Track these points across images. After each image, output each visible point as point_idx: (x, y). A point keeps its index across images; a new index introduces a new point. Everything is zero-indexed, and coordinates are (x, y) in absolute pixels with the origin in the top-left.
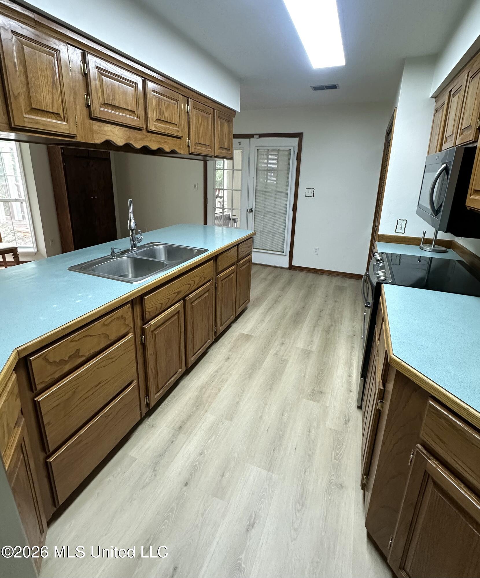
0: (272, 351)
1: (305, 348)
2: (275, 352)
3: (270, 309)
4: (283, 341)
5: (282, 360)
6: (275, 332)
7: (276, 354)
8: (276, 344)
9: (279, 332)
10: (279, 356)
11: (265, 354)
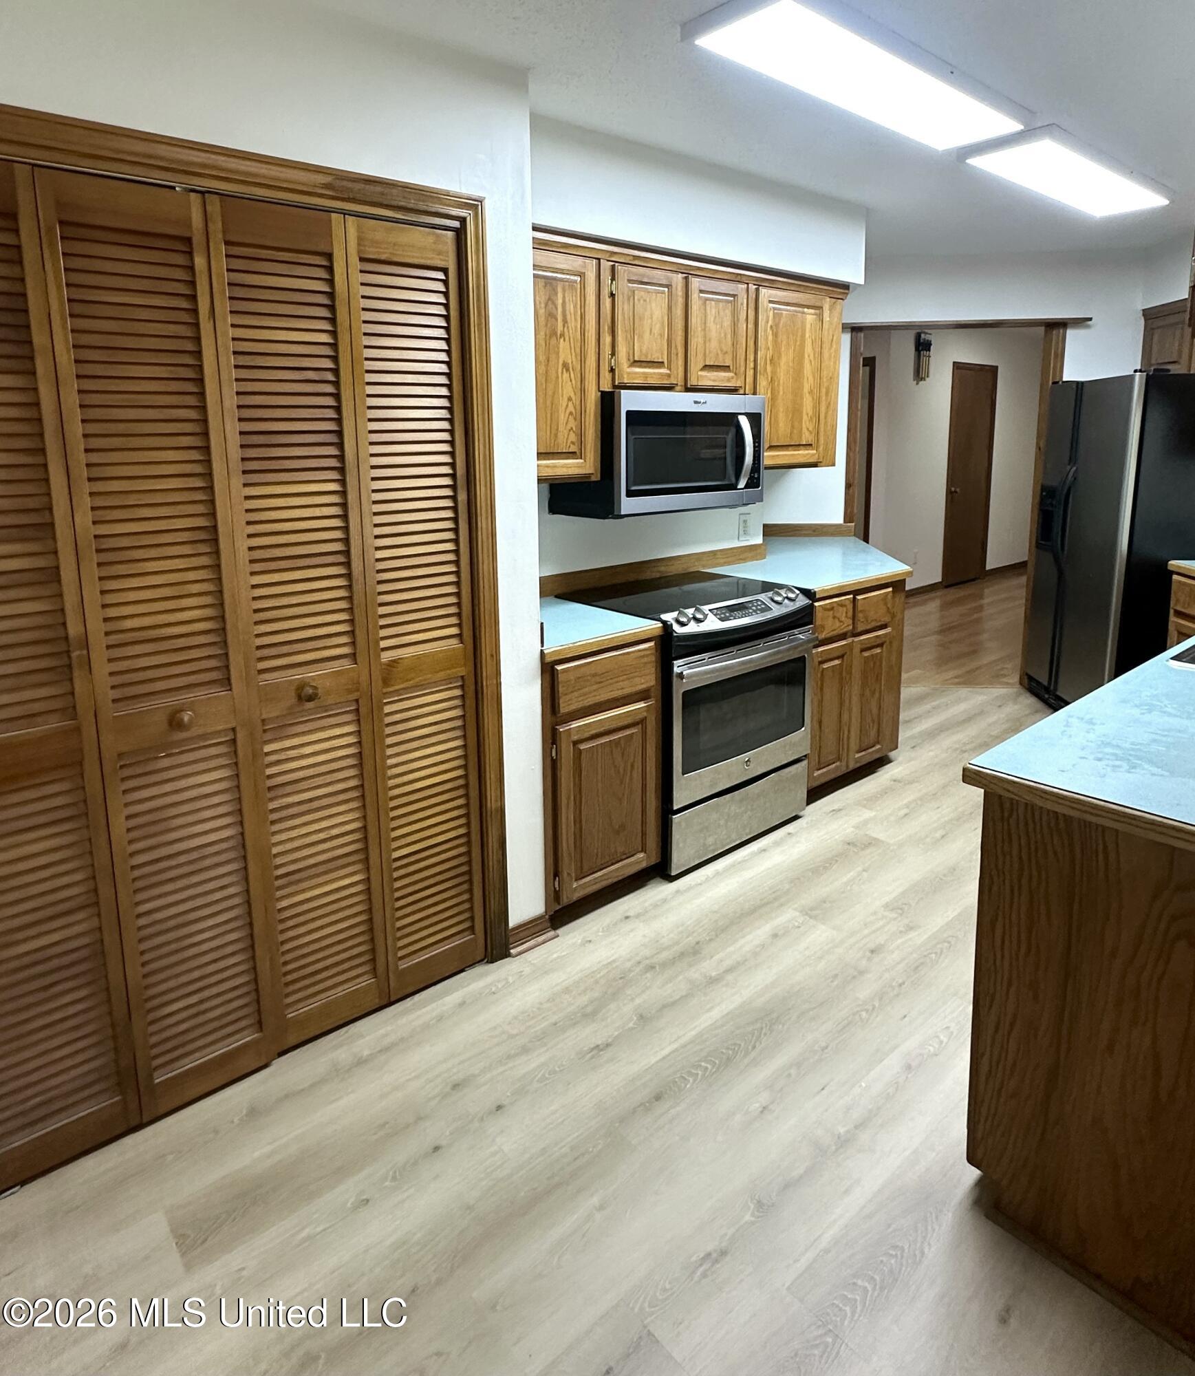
0: (918, 938)
1: (812, 922)
2: (912, 934)
3: (843, 1142)
4: (869, 959)
5: (900, 911)
6: (881, 995)
7: (910, 928)
8: (896, 956)
9: (865, 991)
10: (906, 921)
11: (945, 935)
